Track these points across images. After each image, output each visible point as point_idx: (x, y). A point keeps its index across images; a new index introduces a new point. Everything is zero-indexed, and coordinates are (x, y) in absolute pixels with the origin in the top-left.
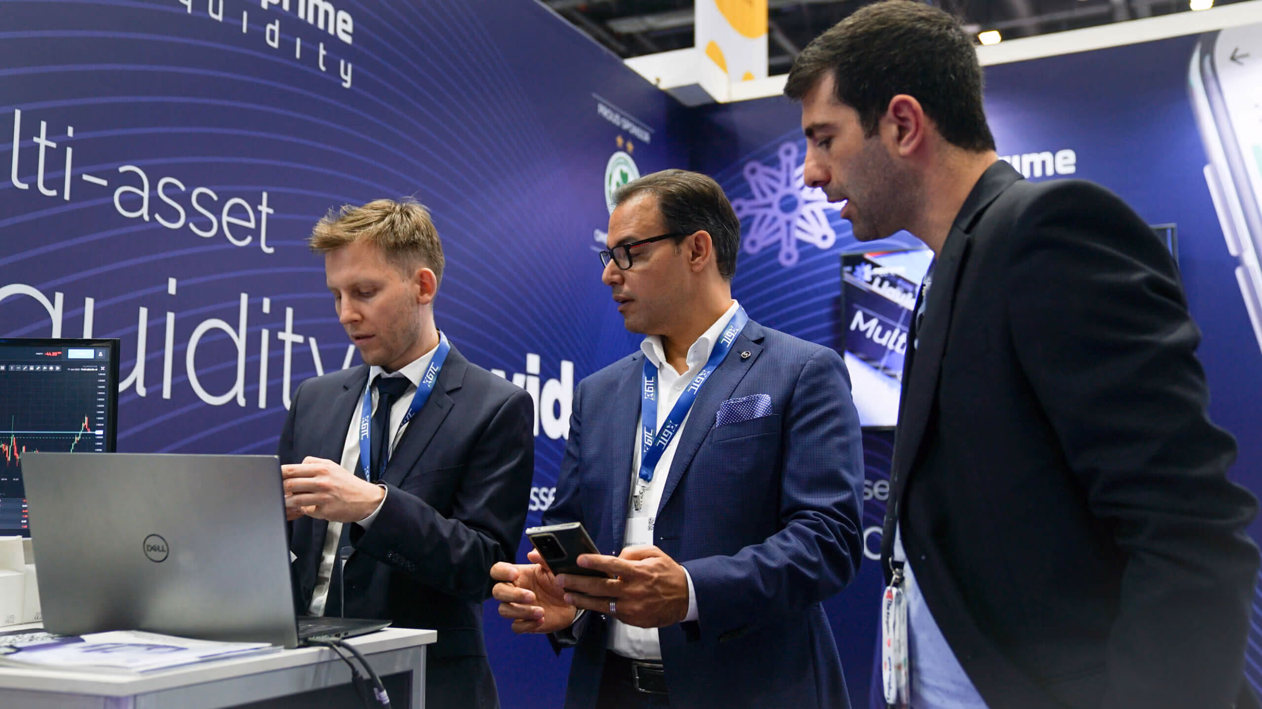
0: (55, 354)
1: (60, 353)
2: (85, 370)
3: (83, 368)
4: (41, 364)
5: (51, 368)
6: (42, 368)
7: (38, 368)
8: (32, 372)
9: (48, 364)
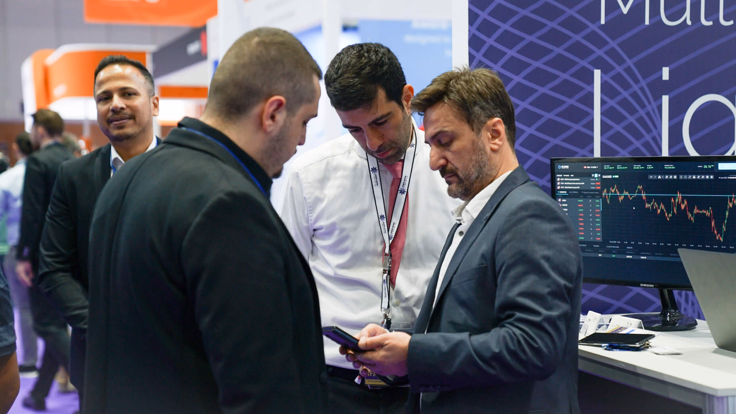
0: (710, 167)
1: (713, 166)
2: (731, 178)
3: (730, 177)
4: (701, 174)
5: (707, 177)
6: (701, 177)
7: (699, 177)
8: (694, 180)
9: (705, 174)
